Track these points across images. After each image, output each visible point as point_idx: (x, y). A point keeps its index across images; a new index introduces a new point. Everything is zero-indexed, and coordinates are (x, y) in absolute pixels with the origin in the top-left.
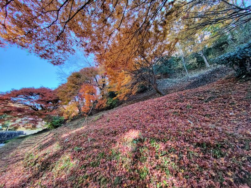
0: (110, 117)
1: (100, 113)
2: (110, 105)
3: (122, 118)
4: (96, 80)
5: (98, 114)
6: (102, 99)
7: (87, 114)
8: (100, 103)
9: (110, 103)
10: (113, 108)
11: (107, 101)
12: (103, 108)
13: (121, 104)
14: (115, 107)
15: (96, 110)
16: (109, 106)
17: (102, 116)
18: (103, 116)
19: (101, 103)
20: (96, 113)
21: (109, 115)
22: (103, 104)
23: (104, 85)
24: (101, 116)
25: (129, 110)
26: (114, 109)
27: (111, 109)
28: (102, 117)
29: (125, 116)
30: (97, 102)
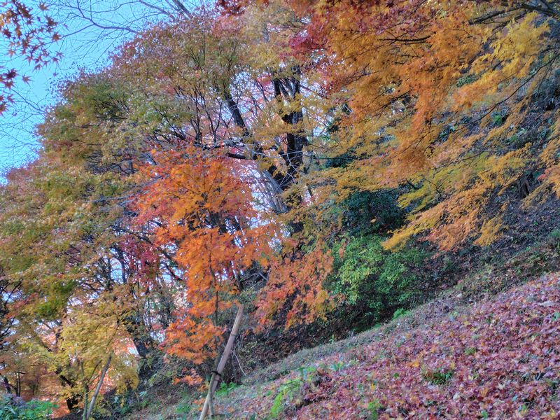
0: (383, 387)
1: (291, 359)
2: (361, 290)
3: (483, 390)
4: (237, 114)
5: (279, 367)
6: (297, 253)
7: (206, 370)
8: (279, 286)
9: (356, 275)
10: (386, 314)
11: (337, 266)
12: (309, 320)
13: (452, 274)
14: (406, 306)
15: (261, 338)
16: (354, 298)
17: (318, 383)
18: (322, 379)
19: (290, 288)
20: (264, 364)
21: (370, 375)
22: (307, 288)
23: (295, 143)
24: (310, 380)
25: (540, 321)
26: (399, 319)
27: (370, 324)
28: (317, 390)
29: (512, 374)
30: (256, 275)
